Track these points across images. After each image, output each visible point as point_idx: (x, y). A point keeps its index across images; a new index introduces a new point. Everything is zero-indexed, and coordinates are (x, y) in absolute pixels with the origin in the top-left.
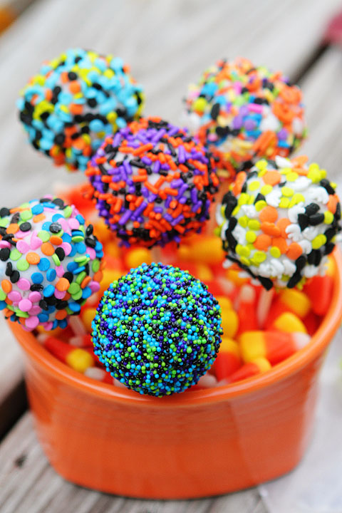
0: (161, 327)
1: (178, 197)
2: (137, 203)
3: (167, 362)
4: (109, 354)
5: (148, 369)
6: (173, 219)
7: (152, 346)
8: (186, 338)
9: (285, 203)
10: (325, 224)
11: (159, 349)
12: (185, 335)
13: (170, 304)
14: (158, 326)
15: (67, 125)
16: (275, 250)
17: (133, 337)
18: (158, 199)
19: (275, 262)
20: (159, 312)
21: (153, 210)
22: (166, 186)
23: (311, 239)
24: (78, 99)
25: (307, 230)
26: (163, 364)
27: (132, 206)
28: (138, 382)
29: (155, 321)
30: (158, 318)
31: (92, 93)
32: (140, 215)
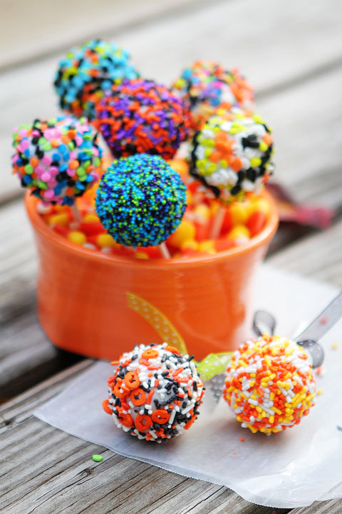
0: (146, 184)
1: (159, 123)
2: (131, 124)
3: (147, 208)
4: (107, 203)
5: (134, 212)
6: (156, 140)
7: (138, 196)
8: (162, 193)
9: (233, 131)
10: (260, 151)
11: (143, 198)
12: (162, 192)
13: (153, 171)
14: (143, 184)
16: (224, 162)
17: (126, 190)
18: (146, 123)
19: (223, 172)
20: (145, 175)
21: (141, 130)
22: (152, 115)
23: (250, 159)
25: (247, 149)
26: (145, 210)
27: (126, 128)
28: (125, 224)
29: (142, 180)
30: (144, 177)
32: (132, 134)
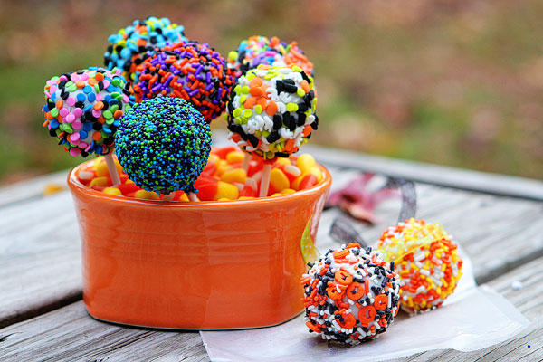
0: (159, 116)
1: (195, 73)
2: (166, 76)
3: (160, 141)
5: (145, 144)
6: (192, 91)
7: (151, 127)
8: (176, 126)
9: (268, 76)
10: (298, 96)
11: (155, 130)
12: (175, 124)
14: (156, 117)
15: (134, 53)
16: (259, 107)
17: (139, 124)
18: (181, 74)
19: (259, 117)
20: (159, 109)
21: (176, 81)
22: (188, 66)
23: (287, 104)
24: (144, 35)
25: (282, 93)
26: (157, 142)
27: (162, 80)
28: (138, 158)
31: (154, 34)
32: (168, 85)
